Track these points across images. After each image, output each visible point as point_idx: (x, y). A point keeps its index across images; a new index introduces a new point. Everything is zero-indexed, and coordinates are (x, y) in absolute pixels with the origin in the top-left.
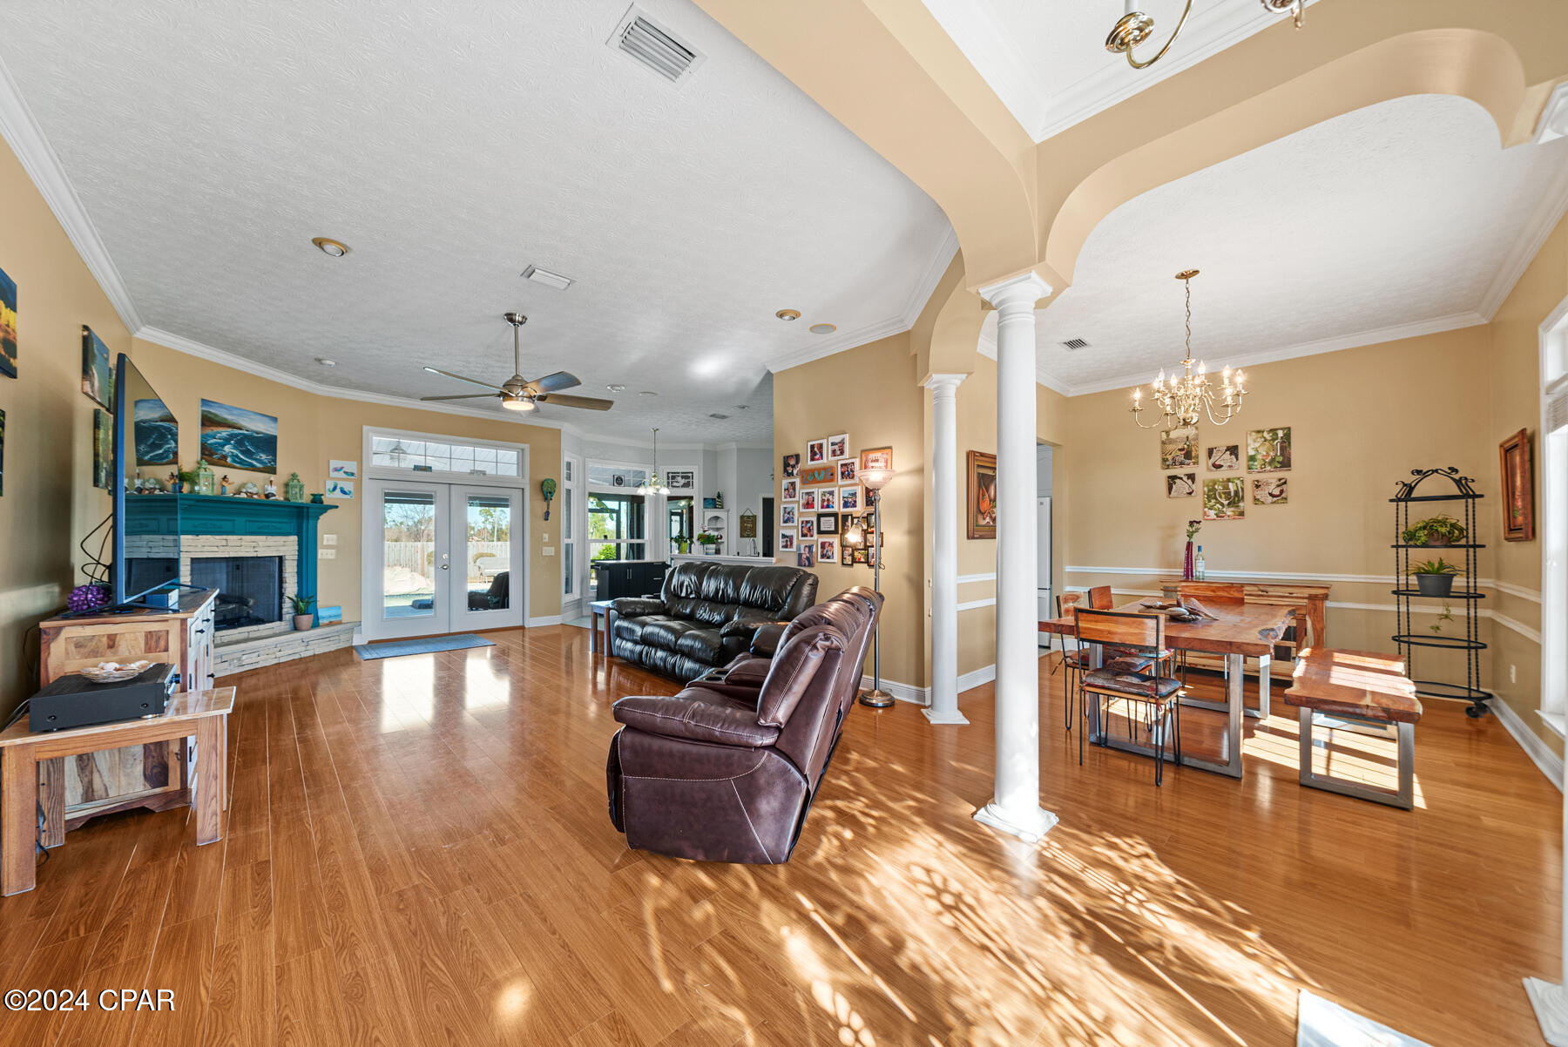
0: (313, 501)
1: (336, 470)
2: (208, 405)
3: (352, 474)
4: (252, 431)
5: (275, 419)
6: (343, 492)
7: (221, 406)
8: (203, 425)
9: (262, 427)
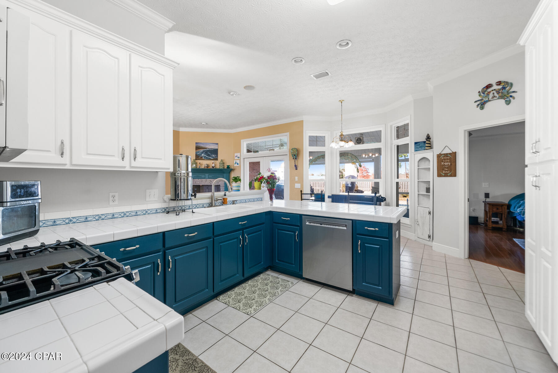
0: (227, 168)
1: (236, 157)
2: (197, 144)
3: (239, 157)
4: (210, 149)
5: (217, 144)
6: (237, 164)
7: (201, 143)
8: (196, 149)
9: (213, 147)
